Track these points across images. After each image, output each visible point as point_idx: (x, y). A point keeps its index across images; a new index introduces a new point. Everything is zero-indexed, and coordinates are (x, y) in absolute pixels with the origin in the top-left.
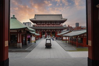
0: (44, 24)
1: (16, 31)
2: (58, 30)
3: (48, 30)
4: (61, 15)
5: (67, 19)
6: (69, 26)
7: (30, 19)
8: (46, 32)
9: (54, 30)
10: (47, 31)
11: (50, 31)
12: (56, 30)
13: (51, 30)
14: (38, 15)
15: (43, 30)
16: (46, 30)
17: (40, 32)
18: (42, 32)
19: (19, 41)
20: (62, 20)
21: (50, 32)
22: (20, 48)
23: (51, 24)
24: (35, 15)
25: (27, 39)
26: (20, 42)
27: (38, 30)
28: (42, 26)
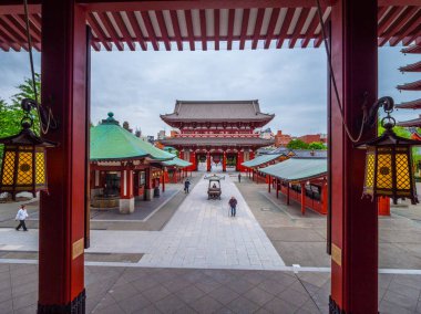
0: (202, 132)
1: (118, 164)
2: (246, 148)
3: (217, 147)
4: (256, 102)
5: (273, 116)
6: (280, 132)
7: (161, 116)
8: (210, 154)
9: (232, 147)
10: (212, 150)
11: (221, 150)
12: (239, 148)
13: (225, 148)
14: (184, 103)
15: (201, 147)
16: (209, 148)
17: (191, 153)
18: (197, 154)
19: (125, 194)
20: (259, 117)
21: (222, 154)
22: (128, 213)
23: (225, 131)
24: (178, 103)
25: (151, 183)
26: (128, 197)
27: (187, 147)
28: (197, 135)
